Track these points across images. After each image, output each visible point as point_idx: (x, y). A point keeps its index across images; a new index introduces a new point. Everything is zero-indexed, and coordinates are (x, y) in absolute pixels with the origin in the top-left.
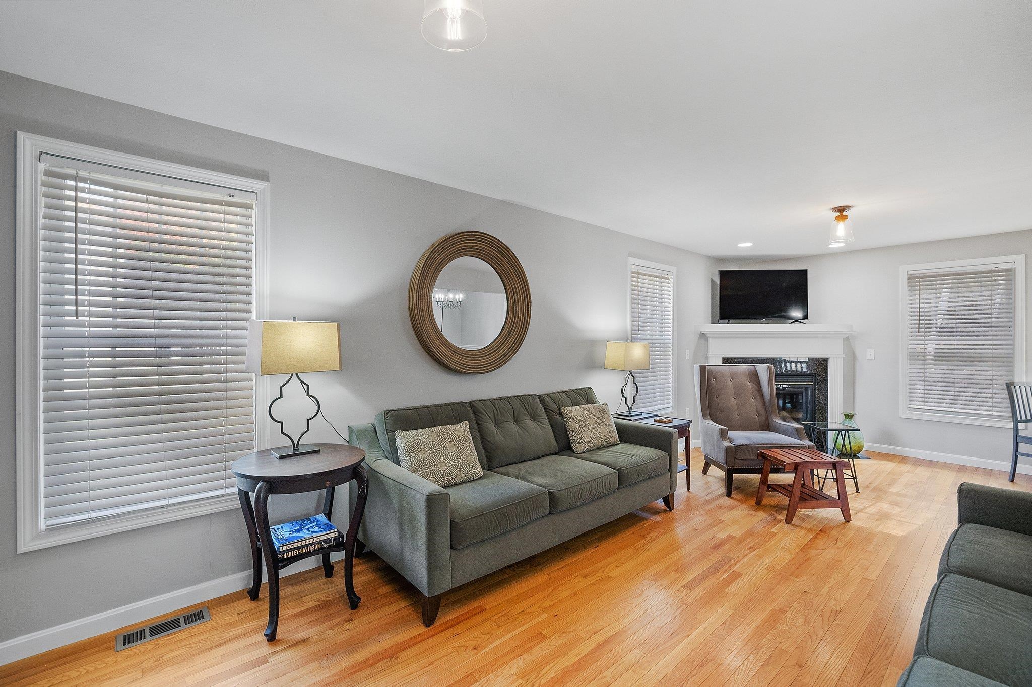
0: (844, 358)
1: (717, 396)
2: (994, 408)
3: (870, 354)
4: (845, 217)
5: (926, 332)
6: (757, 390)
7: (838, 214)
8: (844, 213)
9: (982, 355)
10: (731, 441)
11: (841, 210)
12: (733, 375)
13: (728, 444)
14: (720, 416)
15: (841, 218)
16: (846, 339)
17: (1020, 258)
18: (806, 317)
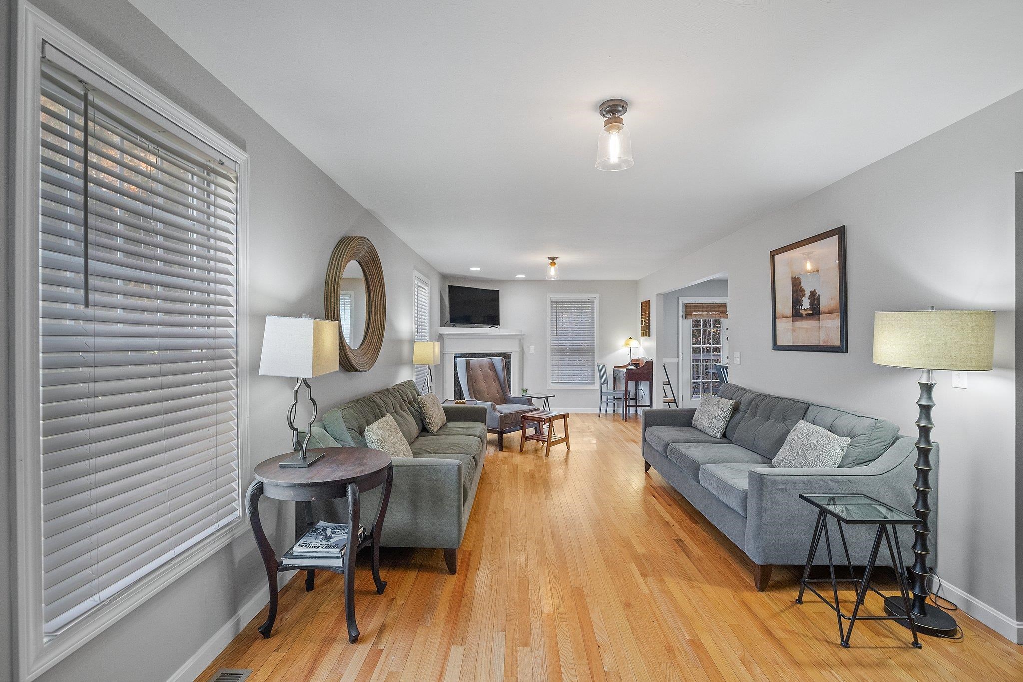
0: (519, 352)
1: (475, 382)
3: (532, 349)
4: (555, 264)
6: (495, 376)
7: (551, 261)
8: (555, 261)
9: (584, 349)
10: (499, 412)
11: (553, 259)
12: (481, 366)
13: (499, 414)
14: (478, 396)
15: (553, 264)
16: (520, 340)
17: (597, 295)
18: (498, 324)
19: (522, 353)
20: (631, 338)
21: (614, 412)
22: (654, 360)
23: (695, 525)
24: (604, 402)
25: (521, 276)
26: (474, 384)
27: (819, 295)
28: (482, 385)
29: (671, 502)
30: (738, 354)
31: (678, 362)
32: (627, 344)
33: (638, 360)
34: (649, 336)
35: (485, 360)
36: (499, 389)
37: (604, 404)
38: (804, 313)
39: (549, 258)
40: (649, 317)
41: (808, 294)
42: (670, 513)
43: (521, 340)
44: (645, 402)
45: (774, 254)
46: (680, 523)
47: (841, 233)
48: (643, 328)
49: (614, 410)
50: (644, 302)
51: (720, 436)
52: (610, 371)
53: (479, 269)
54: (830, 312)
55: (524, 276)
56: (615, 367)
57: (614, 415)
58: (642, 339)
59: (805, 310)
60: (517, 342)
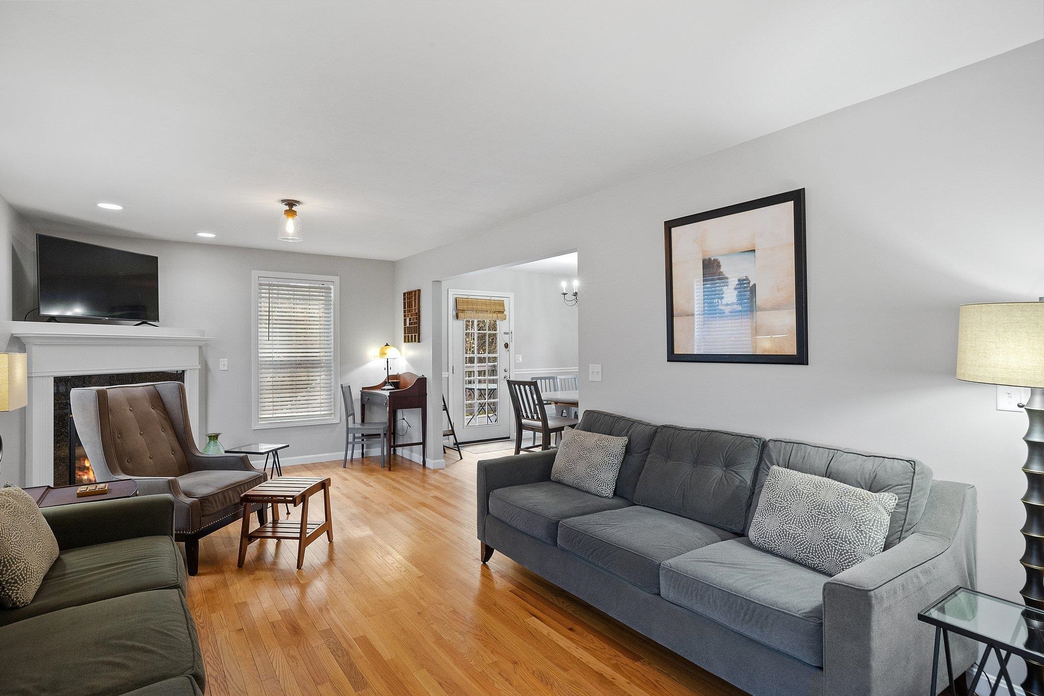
0: (199, 369)
1: (120, 436)
2: (322, 408)
3: (224, 364)
4: (294, 213)
5: (275, 340)
6: (164, 419)
7: (287, 208)
8: (294, 208)
9: (314, 362)
10: (188, 494)
11: (291, 204)
12: (132, 402)
13: (189, 500)
14: (129, 466)
15: (291, 212)
16: (200, 347)
17: (336, 279)
18: (156, 318)
19: (205, 371)
20: (387, 345)
21: (363, 457)
22: (429, 376)
23: (638, 664)
24: (351, 443)
25: (206, 235)
26: (118, 441)
27: (755, 285)
28: (137, 441)
29: (571, 624)
30: (597, 368)
31: (448, 378)
32: (383, 354)
33: (396, 377)
34: (419, 341)
35: (139, 389)
36: (176, 445)
37: (350, 446)
38: (727, 310)
39: (283, 201)
40: (418, 315)
41: (733, 282)
42: (585, 648)
43: (203, 348)
44: (411, 438)
45: (670, 225)
46: (616, 667)
47: (797, 197)
48: (408, 330)
49: (363, 454)
50: (410, 293)
51: (611, 495)
52: (356, 395)
53: (121, 208)
54: (776, 307)
55: (214, 236)
56: (363, 388)
57: (363, 460)
58: (404, 346)
59: (727, 305)
60: (196, 351)
